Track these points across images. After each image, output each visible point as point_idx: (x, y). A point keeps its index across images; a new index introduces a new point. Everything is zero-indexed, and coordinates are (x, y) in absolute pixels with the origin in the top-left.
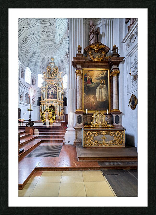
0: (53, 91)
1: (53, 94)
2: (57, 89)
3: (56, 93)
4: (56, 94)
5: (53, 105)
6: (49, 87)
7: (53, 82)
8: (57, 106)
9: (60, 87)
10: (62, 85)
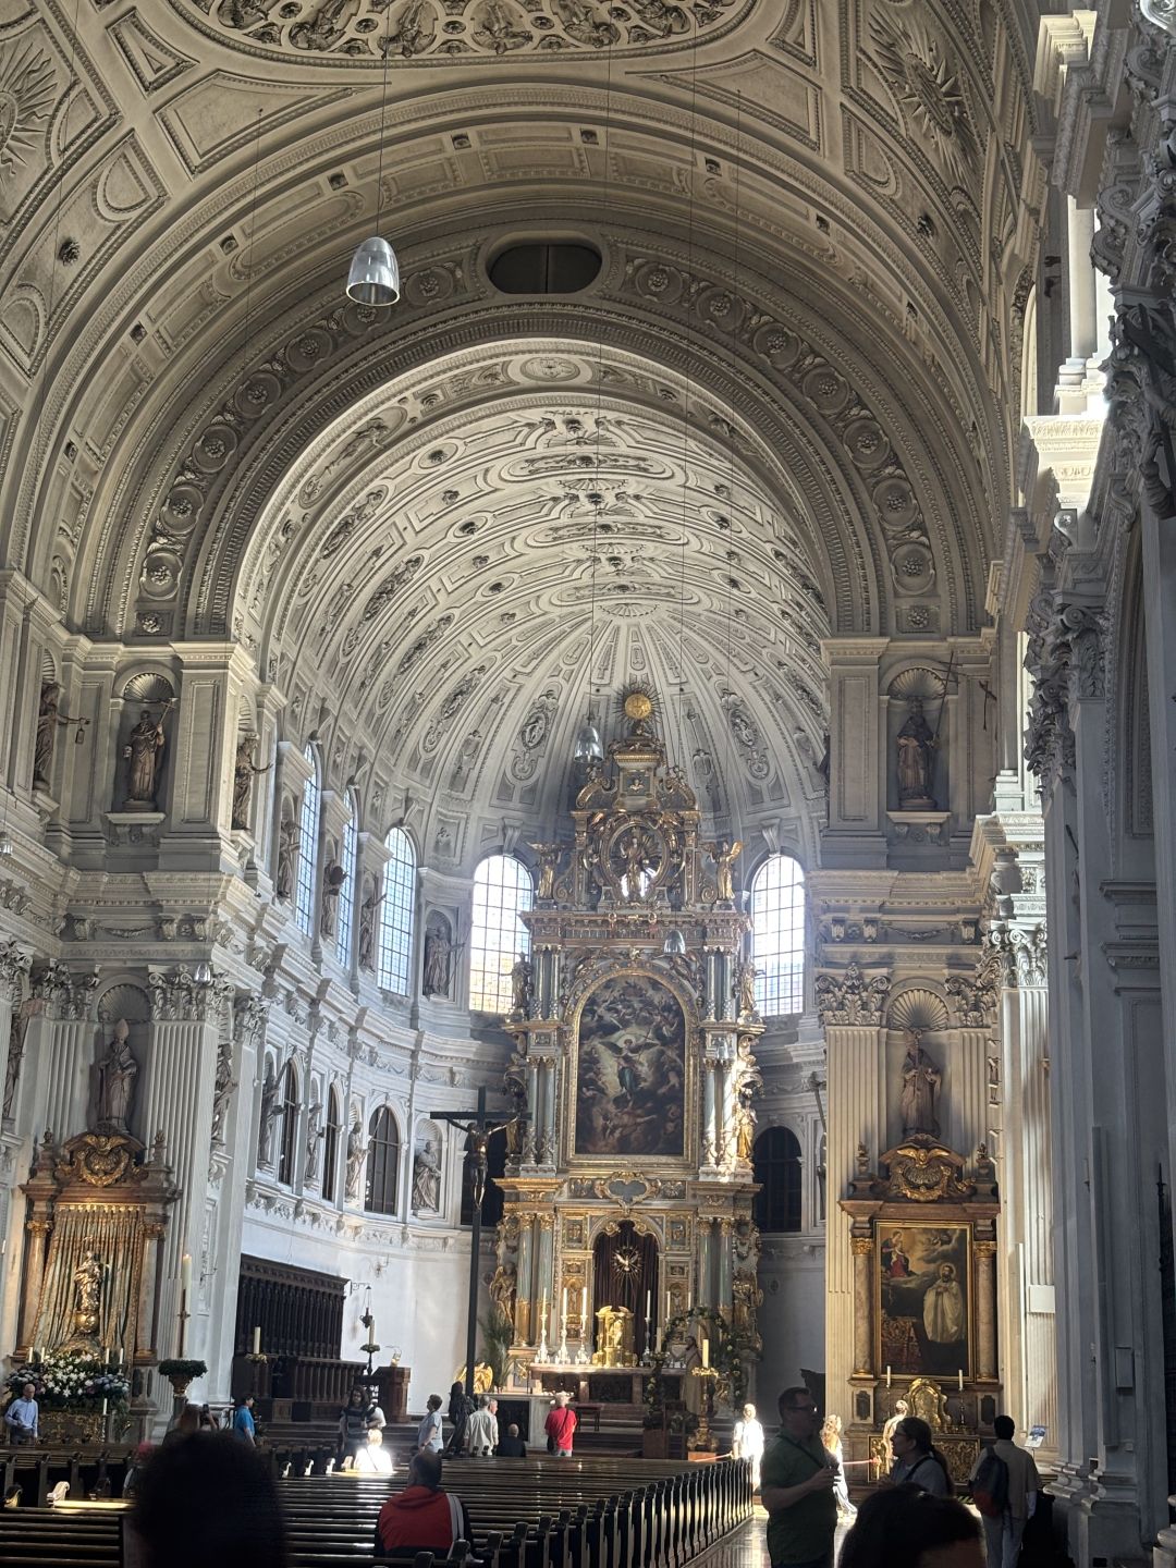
0: (643, 1059)
1: (636, 1096)
2: (680, 1034)
3: (672, 1075)
4: (675, 1096)
5: (640, 1228)
6: (593, 1012)
7: (644, 958)
8: (680, 1239)
9: (720, 1014)
10: (741, 991)
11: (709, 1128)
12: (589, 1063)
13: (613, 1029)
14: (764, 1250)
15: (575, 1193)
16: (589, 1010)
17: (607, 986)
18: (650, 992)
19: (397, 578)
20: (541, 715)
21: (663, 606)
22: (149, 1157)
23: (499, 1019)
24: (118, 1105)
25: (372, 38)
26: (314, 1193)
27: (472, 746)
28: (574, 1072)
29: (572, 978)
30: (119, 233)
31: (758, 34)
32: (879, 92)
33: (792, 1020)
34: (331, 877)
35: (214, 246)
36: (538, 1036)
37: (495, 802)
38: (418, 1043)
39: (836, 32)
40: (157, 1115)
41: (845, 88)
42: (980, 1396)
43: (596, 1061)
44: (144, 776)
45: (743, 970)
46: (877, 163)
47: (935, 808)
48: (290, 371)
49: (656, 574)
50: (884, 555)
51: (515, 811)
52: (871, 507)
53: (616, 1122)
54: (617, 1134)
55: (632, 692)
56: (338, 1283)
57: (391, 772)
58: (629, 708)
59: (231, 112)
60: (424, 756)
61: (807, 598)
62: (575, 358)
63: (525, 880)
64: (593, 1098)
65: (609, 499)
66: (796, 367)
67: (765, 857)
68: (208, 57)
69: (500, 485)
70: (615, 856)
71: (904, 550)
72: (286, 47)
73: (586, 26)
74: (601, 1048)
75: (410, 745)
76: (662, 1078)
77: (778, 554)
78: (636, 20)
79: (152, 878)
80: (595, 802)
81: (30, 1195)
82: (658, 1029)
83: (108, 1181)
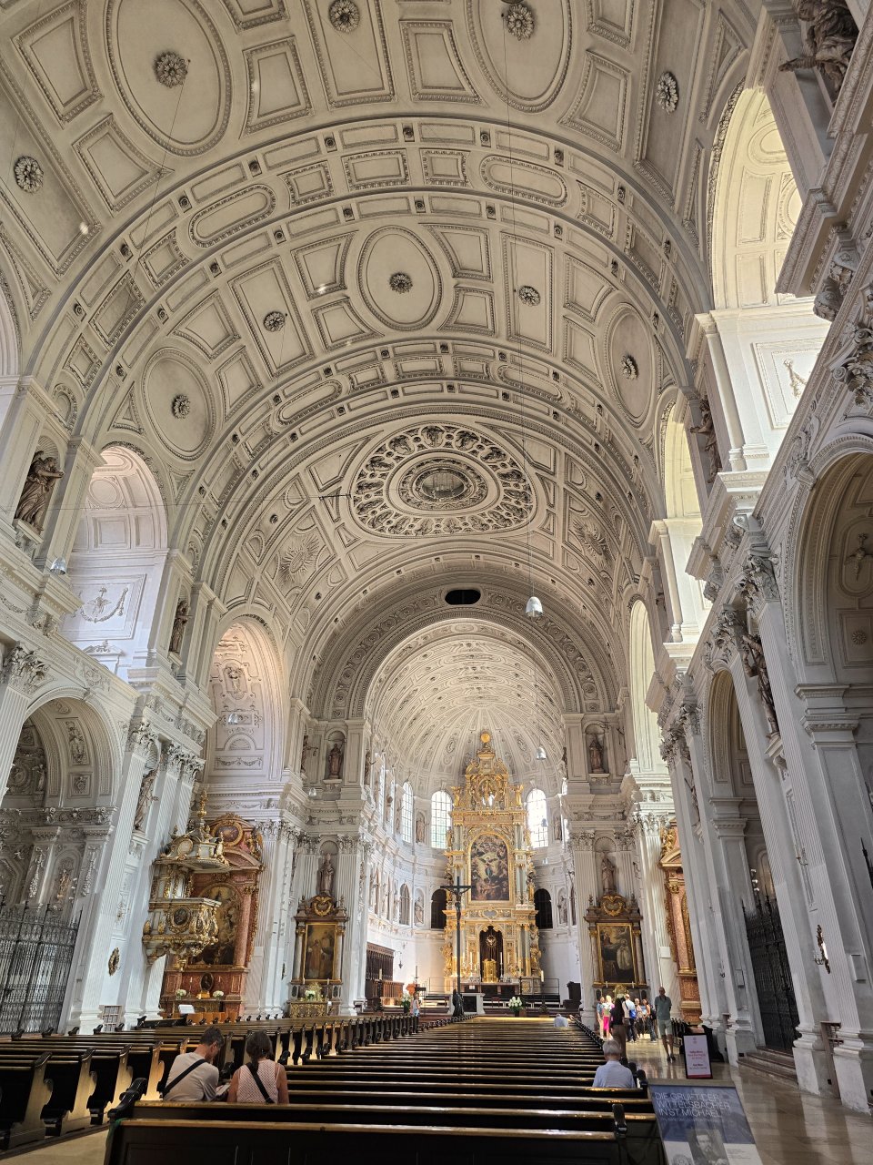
0: (494, 864)
1: (492, 878)
2: (506, 856)
3: (505, 872)
4: (506, 878)
5: (496, 929)
7: (492, 827)
8: (510, 932)
9: (520, 848)
10: (527, 839)
11: (519, 890)
12: (475, 866)
13: (482, 854)
14: (541, 936)
15: (472, 916)
16: (474, 847)
17: (480, 838)
18: (495, 840)
19: (409, 696)
20: (453, 741)
21: (495, 703)
22: (338, 904)
23: (443, 850)
24: (327, 887)
25: (413, 530)
26: (384, 918)
27: (430, 753)
28: (470, 870)
29: (467, 835)
30: (333, 590)
31: (534, 526)
32: (575, 542)
33: (544, 849)
34: (389, 800)
35: (361, 593)
36: (456, 857)
37: (438, 772)
38: (415, 860)
39: (562, 525)
40: (340, 890)
41: (564, 541)
42: (641, 990)
43: (477, 866)
44: (335, 767)
45: (527, 832)
46: (573, 563)
47: (605, 772)
48: (383, 631)
49: (493, 693)
50: (580, 686)
51: (445, 775)
52: (574, 670)
53: (485, 888)
54: (486, 893)
55: (483, 732)
56: (391, 951)
57: (404, 763)
58: (482, 738)
59: (370, 553)
60: (415, 757)
61: (546, 701)
62: (473, 624)
63: (449, 800)
64: (477, 879)
65: (479, 669)
66: (545, 626)
67: (532, 790)
68: (364, 536)
69: (443, 664)
70: (480, 790)
71: (586, 684)
72: (387, 533)
73: (479, 525)
74: (478, 861)
75: (411, 753)
76: (501, 872)
77: (536, 686)
78: (495, 523)
79: (338, 802)
80: (473, 772)
81: (298, 920)
82: (498, 853)
83: (325, 913)
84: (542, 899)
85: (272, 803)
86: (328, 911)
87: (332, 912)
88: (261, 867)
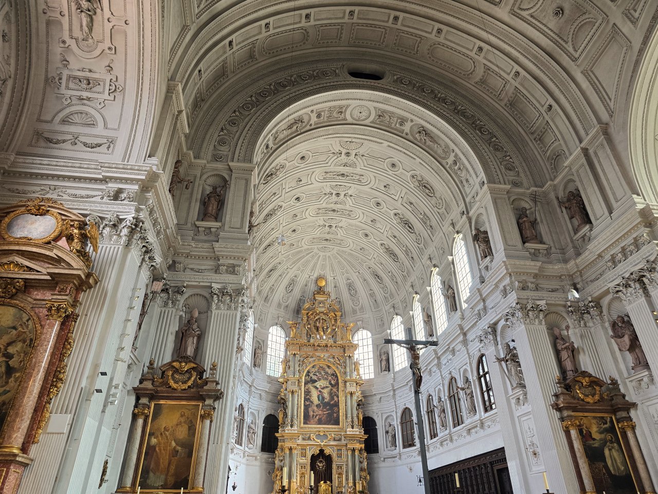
0: (325, 392)
1: (324, 404)
2: (337, 384)
3: (335, 398)
4: (337, 405)
5: (327, 451)
6: (309, 375)
7: (325, 358)
8: (340, 456)
9: (350, 377)
10: (357, 370)
11: (349, 415)
12: (308, 393)
13: (315, 381)
15: (304, 439)
16: (308, 374)
17: (313, 367)
18: (327, 369)
19: (274, 210)
20: (292, 283)
22: (207, 375)
27: (272, 289)
28: (303, 396)
29: (302, 363)
33: (372, 380)
36: (292, 382)
37: (277, 308)
38: (252, 382)
43: (310, 392)
47: (542, 243)
49: (340, 234)
51: (282, 312)
53: (317, 413)
54: (317, 418)
58: (318, 283)
63: (283, 336)
64: (309, 405)
65: (342, 196)
67: (358, 330)
69: (314, 181)
74: (312, 388)
76: (332, 398)
79: (216, 245)
80: (308, 309)
81: (138, 393)
82: (330, 381)
83: (185, 386)
84: (369, 424)
85: (123, 196)
86: (190, 383)
87: (195, 384)
88: (89, 275)
